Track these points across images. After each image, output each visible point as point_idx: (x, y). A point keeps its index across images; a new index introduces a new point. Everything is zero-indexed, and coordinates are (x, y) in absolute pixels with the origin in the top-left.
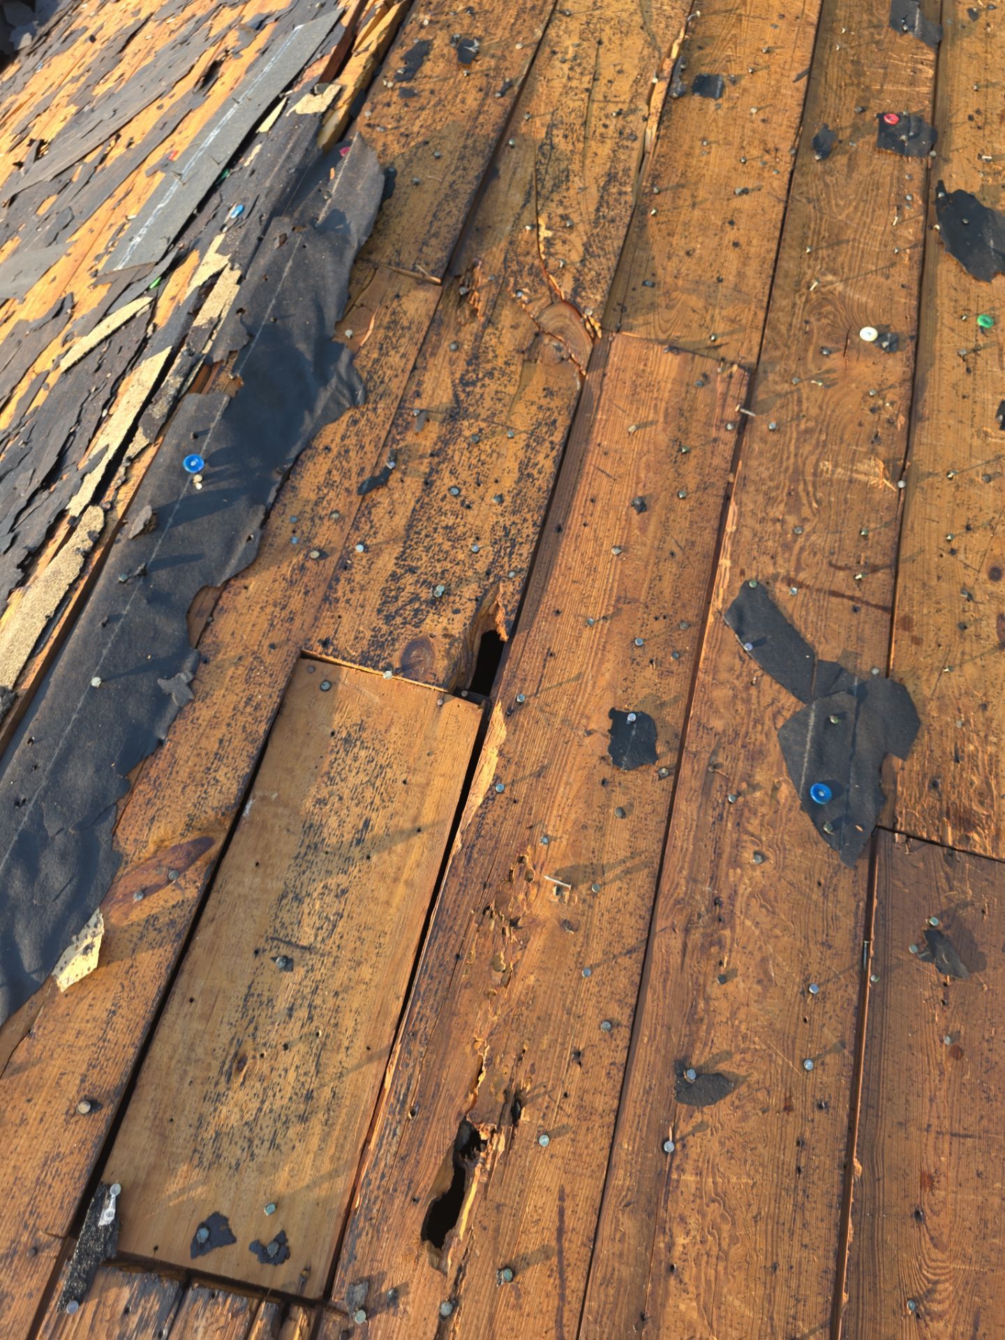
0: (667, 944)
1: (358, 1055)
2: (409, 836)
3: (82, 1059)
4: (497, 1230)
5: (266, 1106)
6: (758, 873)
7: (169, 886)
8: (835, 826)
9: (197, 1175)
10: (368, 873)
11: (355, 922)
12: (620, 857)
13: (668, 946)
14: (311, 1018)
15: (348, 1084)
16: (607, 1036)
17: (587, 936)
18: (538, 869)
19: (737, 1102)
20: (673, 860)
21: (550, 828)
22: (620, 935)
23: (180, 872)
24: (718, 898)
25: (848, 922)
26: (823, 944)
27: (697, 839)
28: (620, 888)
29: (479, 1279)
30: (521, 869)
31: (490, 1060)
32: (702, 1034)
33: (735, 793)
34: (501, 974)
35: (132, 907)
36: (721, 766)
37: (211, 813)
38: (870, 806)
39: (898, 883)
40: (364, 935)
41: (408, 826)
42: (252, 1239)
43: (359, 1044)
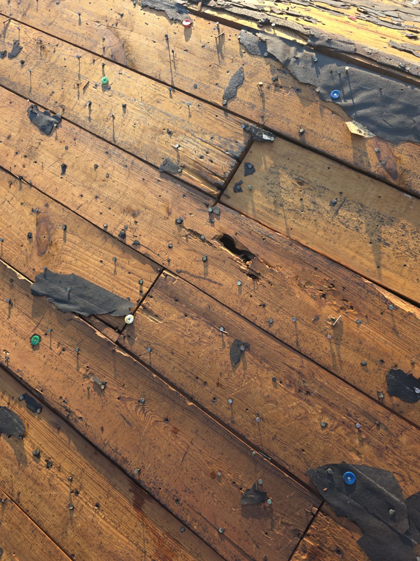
0: (296, 361)
1: (290, 225)
2: (376, 262)
3: (319, 130)
4: (218, 259)
5: (283, 190)
6: (316, 421)
7: (378, 161)
8: (330, 476)
9: (269, 166)
10: (364, 241)
11: (343, 232)
12: (341, 355)
13: (295, 361)
14: (309, 210)
15: (282, 220)
16: (267, 320)
17: (309, 326)
18: (345, 314)
19: (227, 364)
20: (335, 381)
21: (364, 326)
22: (306, 341)
23: (384, 166)
24: (310, 394)
25: (282, 454)
26: (276, 436)
27: (341, 397)
28: (326, 349)
29: (207, 250)
30: (347, 306)
31: (272, 271)
32: (256, 361)
33: (361, 429)
34: (304, 284)
35: (373, 148)
36: (378, 429)
37: (409, 179)
38: (336, 503)
39: (292, 494)
40: (337, 235)
41: (382, 262)
42: (244, 181)
43: (294, 226)
